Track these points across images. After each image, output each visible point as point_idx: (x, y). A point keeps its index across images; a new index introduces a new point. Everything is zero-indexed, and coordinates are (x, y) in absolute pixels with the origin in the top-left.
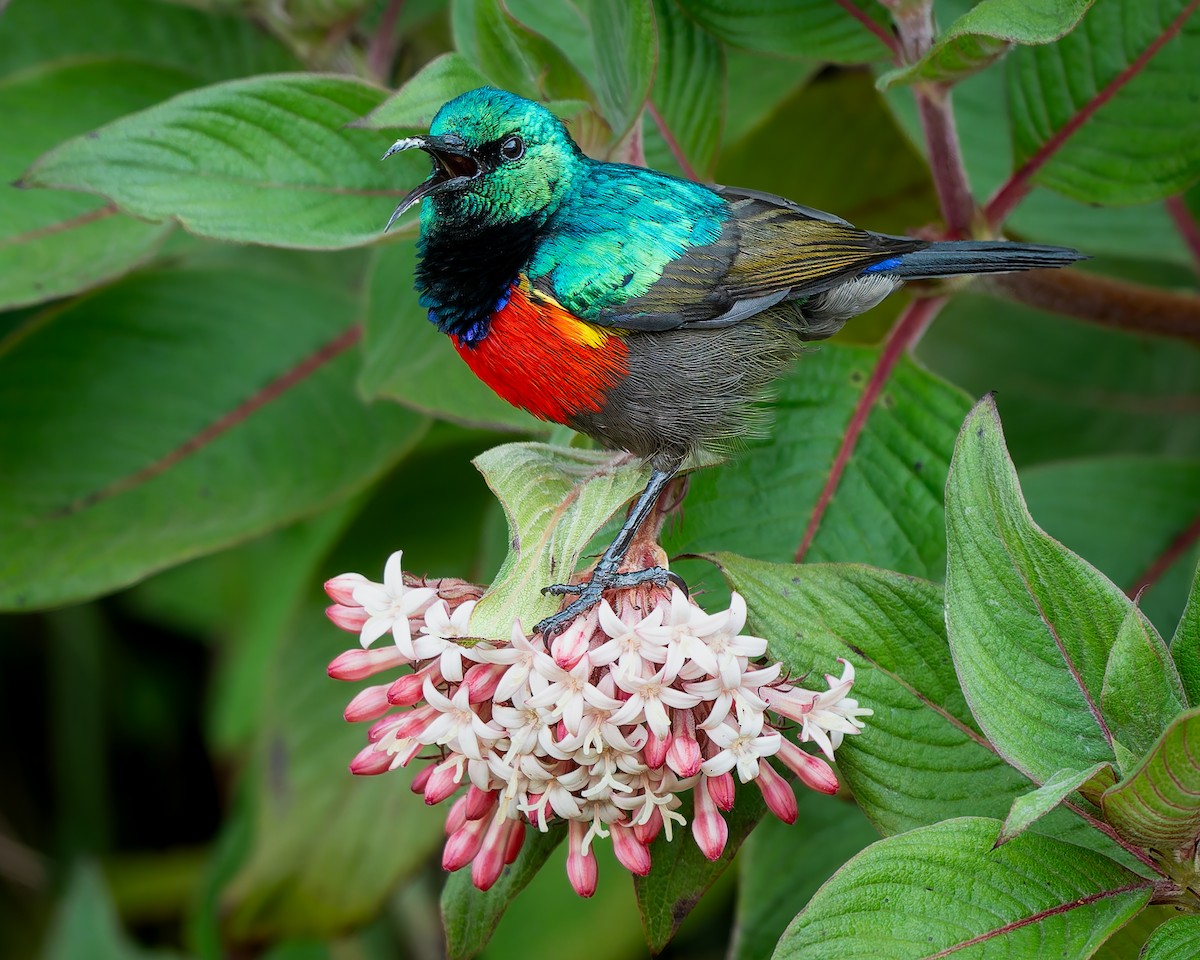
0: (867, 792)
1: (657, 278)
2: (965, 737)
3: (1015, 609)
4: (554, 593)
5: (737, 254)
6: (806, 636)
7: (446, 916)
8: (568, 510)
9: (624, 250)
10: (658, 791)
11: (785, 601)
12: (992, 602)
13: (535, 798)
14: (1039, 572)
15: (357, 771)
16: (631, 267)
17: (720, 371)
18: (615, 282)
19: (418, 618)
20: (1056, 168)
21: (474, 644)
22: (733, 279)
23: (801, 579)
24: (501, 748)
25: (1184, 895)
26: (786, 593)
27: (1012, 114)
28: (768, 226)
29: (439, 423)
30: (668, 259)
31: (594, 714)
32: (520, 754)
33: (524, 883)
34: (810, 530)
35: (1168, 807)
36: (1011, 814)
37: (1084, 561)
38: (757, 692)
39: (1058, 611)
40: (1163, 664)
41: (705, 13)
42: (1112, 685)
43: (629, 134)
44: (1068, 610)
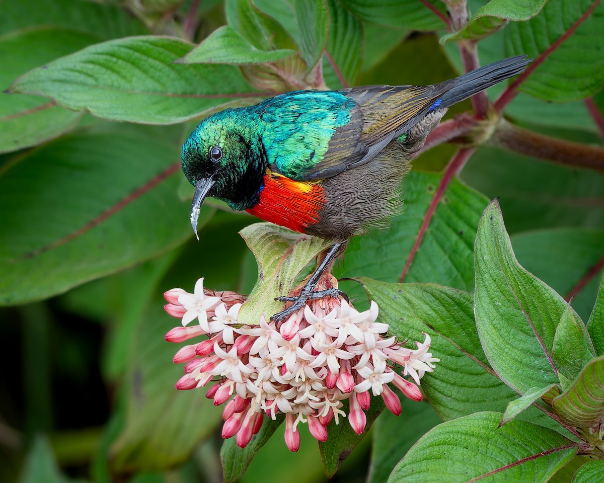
0: (435, 398)
1: (327, 150)
2: (484, 370)
3: (509, 307)
4: (281, 300)
5: (363, 124)
6: (405, 319)
7: (223, 460)
8: (288, 257)
10: (332, 400)
11: (395, 302)
12: (497, 303)
13: (269, 403)
14: (521, 288)
15: (179, 388)
18: (306, 158)
19: (211, 312)
20: (530, 83)
21: (240, 327)
23: (403, 291)
24: (253, 377)
25: (594, 450)
26: (395, 298)
29: (219, 211)
31: (301, 362)
32: (263, 381)
33: (263, 444)
34: (408, 265)
35: (586, 406)
36: (507, 410)
37: (544, 283)
38: (382, 350)
39: (531, 308)
40: (583, 334)
41: (353, 6)
42: (558, 345)
43: (316, 66)
44: (536, 307)
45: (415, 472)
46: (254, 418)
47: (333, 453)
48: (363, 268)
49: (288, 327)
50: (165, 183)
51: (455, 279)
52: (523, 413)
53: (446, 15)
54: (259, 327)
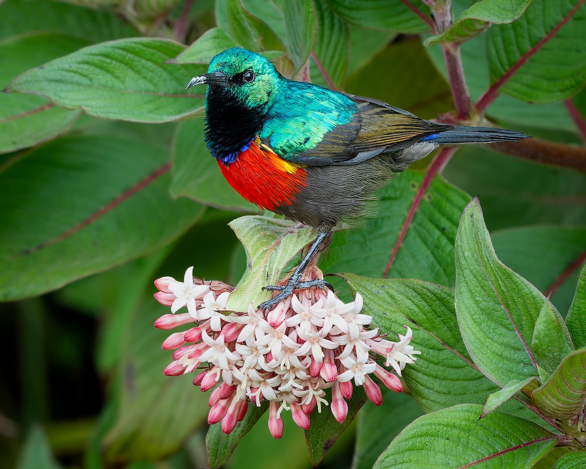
0: (417, 390)
1: (321, 140)
2: (465, 363)
3: (489, 302)
4: (268, 289)
5: (360, 129)
6: (388, 314)
7: (208, 446)
8: (275, 249)
9: (305, 126)
10: (315, 388)
11: (378, 297)
12: (478, 299)
13: (254, 390)
14: (501, 283)
15: (167, 374)
16: (308, 134)
17: (352, 185)
18: (300, 141)
19: (200, 300)
20: (511, 84)
21: (229, 314)
22: (358, 142)
23: (386, 286)
24: (239, 364)
25: (573, 442)
26: (378, 293)
27: (489, 58)
28: (376, 116)
29: (210, 209)
30: (326, 131)
31: (287, 350)
32: (248, 368)
33: (247, 431)
34: (391, 260)
35: (565, 399)
36: (488, 402)
37: (523, 278)
38: (365, 341)
39: (510, 303)
40: (561, 328)
41: (340, 9)
42: (537, 339)
43: (303, 67)
44: (515, 302)
45: (398, 462)
46: (239, 405)
47: (318, 441)
48: (348, 262)
49: (275, 315)
50: (156, 183)
51: (437, 273)
52: (504, 405)
53: (430, 18)
54: (246, 314)
